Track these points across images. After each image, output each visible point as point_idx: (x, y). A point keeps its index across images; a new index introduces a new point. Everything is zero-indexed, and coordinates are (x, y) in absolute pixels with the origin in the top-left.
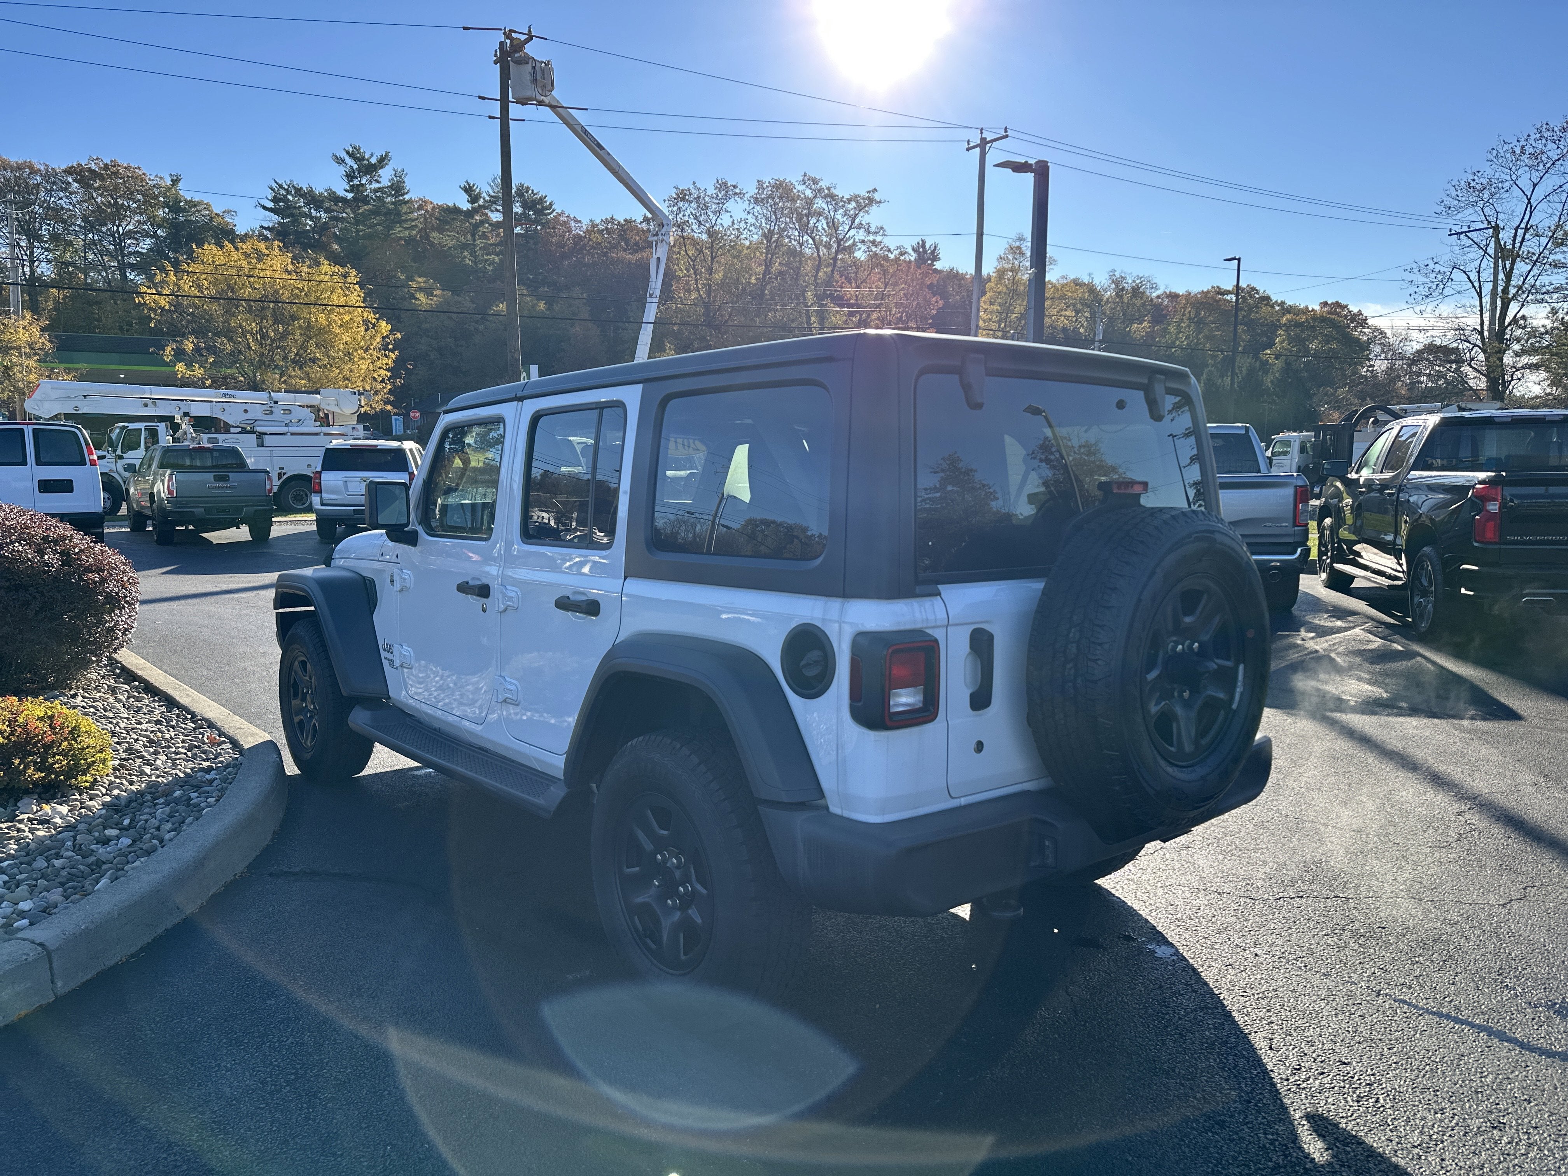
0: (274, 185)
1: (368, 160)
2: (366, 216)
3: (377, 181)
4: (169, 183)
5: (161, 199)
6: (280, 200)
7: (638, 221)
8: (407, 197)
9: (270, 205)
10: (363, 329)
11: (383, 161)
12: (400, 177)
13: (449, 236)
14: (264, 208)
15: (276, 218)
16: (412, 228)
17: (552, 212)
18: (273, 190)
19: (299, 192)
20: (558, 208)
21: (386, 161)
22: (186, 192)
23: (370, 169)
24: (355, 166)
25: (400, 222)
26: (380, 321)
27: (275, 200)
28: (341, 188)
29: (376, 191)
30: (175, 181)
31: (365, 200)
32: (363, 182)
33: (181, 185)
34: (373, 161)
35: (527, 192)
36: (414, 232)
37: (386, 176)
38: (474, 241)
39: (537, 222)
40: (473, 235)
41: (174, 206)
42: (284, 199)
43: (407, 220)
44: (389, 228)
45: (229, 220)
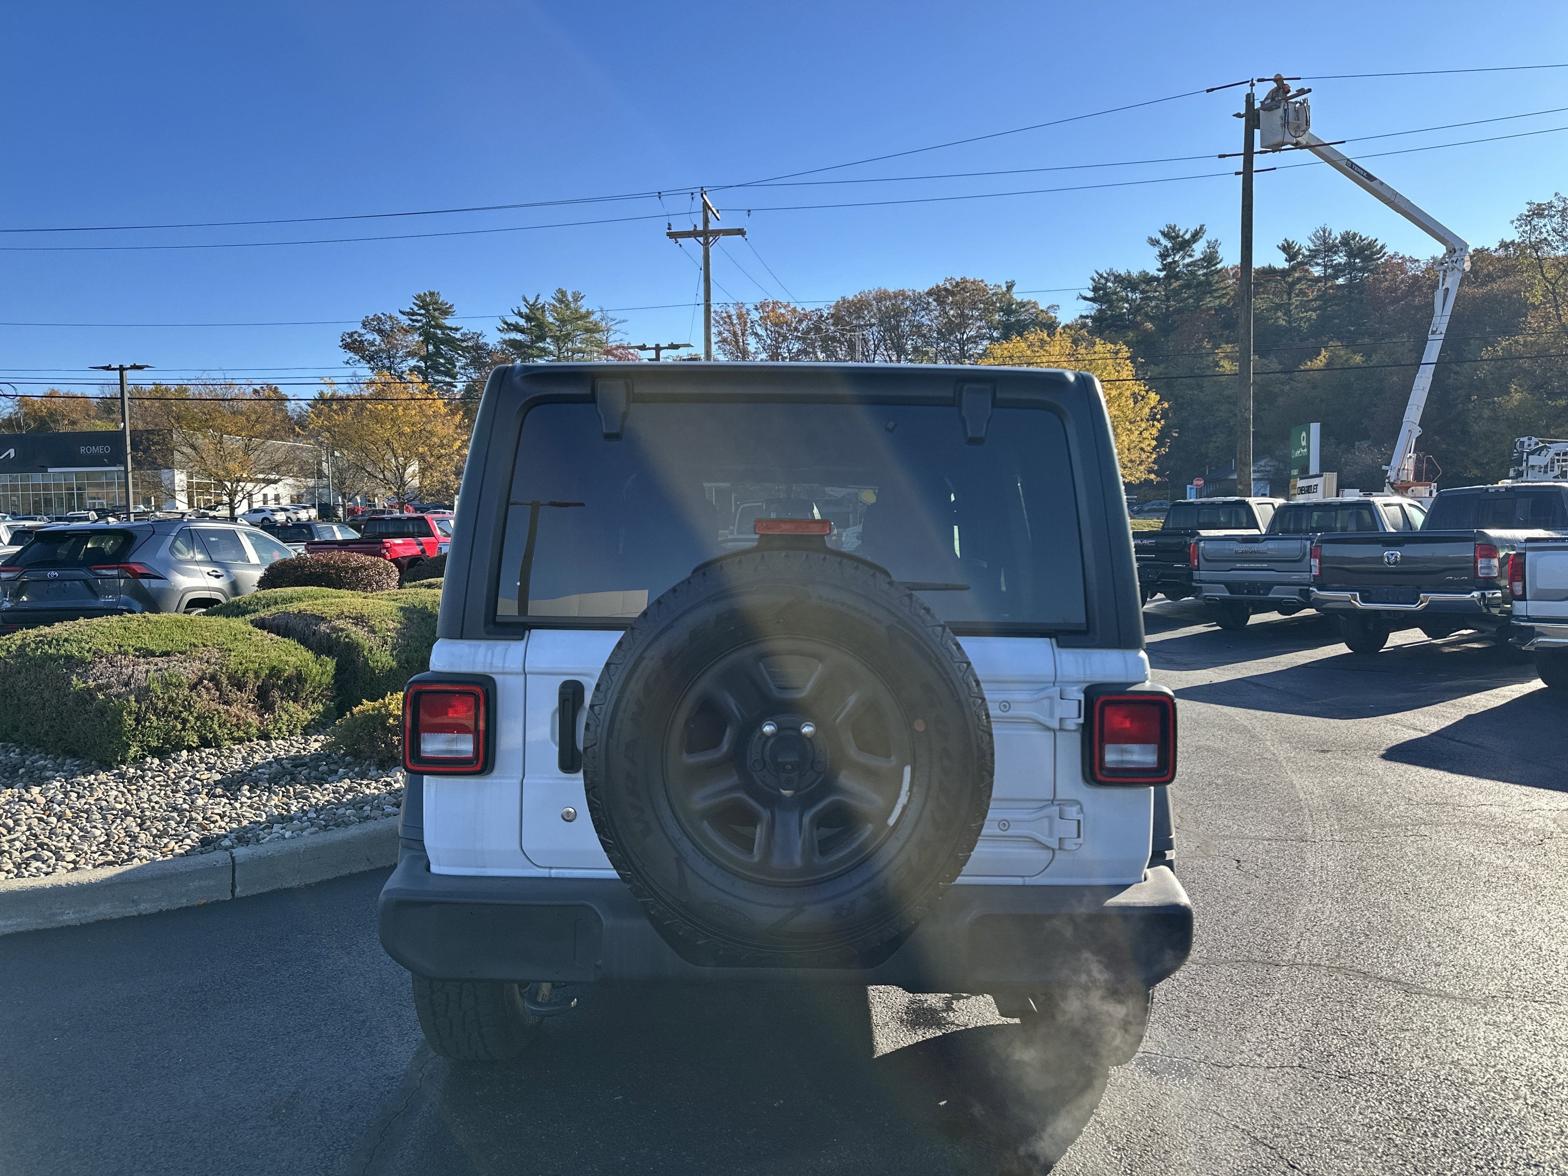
0: (1096, 276)
1: (1182, 237)
2: (1177, 292)
3: (1191, 256)
4: (1004, 289)
5: (998, 305)
6: (1100, 289)
7: (1493, 248)
8: (1219, 266)
9: (1090, 294)
11: (1196, 236)
12: (1214, 248)
13: (1261, 299)
14: (1085, 298)
15: (1096, 306)
16: (1223, 296)
17: (1383, 256)
18: (1094, 280)
19: (1118, 279)
20: (1390, 251)
21: (1200, 234)
22: (1018, 296)
23: (1183, 245)
24: (1169, 245)
25: (1211, 292)
26: (1150, 392)
27: (1095, 289)
28: (1153, 267)
29: (1188, 265)
30: (1010, 287)
31: (1177, 276)
32: (1176, 259)
33: (1014, 289)
34: (1187, 236)
35: (1354, 239)
36: (1225, 300)
37: (1199, 249)
38: (1290, 299)
39: (1363, 270)
40: (1289, 294)
41: (1008, 310)
42: (1104, 288)
43: (1217, 290)
44: (1198, 300)
45: (1053, 315)
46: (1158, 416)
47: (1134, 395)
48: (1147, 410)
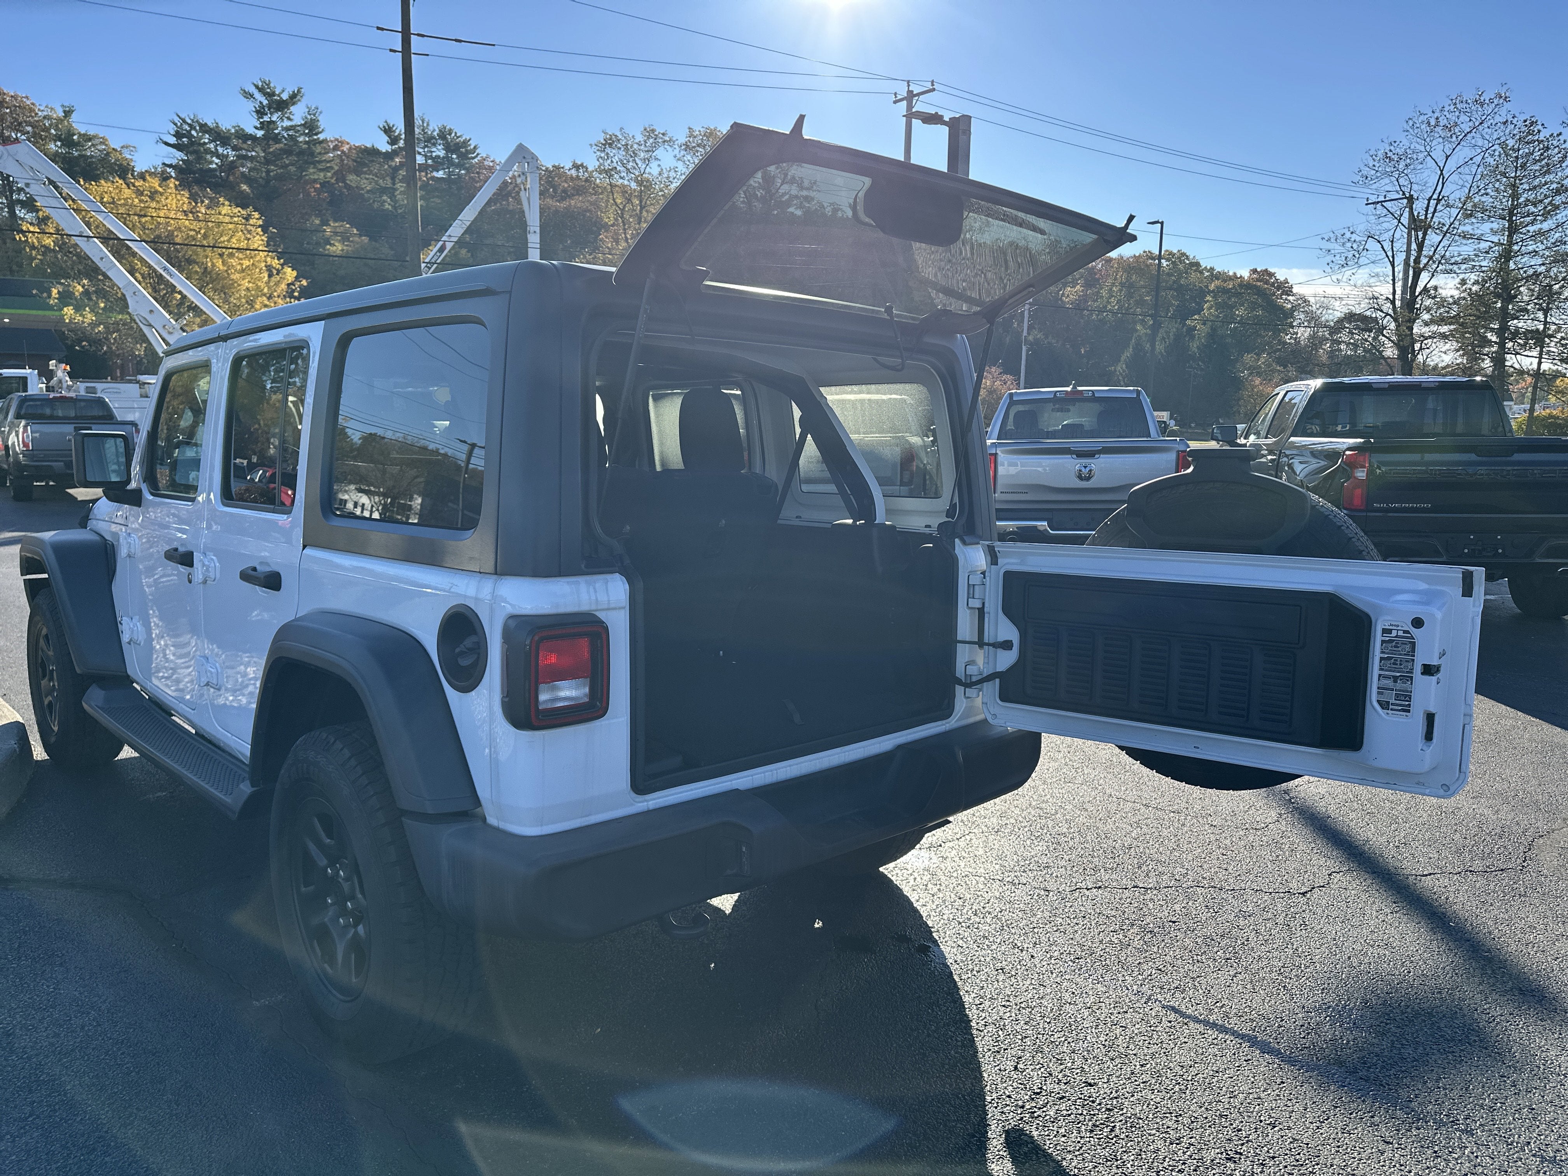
0: (177, 120)
1: (279, 96)
2: (278, 155)
3: (289, 119)
4: (61, 114)
5: (53, 131)
6: (184, 136)
7: (567, 167)
8: (321, 137)
9: (173, 140)
10: (266, 275)
11: (294, 98)
12: (314, 115)
13: (367, 179)
14: (166, 144)
15: (180, 155)
16: (327, 169)
17: (476, 156)
18: (175, 124)
19: (204, 129)
20: (482, 152)
21: (298, 97)
22: (80, 125)
23: (281, 106)
24: (265, 102)
25: (314, 163)
26: (285, 267)
27: (178, 135)
28: (250, 125)
29: (287, 129)
30: (68, 113)
31: (276, 139)
32: (274, 118)
33: (74, 117)
34: (285, 96)
35: (450, 134)
36: (329, 174)
37: (298, 114)
38: (394, 184)
39: (460, 166)
40: (393, 179)
41: (67, 139)
42: (189, 135)
43: (320, 162)
44: (302, 169)
45: (128, 157)
46: (296, 294)
47: (269, 268)
48: (283, 286)
